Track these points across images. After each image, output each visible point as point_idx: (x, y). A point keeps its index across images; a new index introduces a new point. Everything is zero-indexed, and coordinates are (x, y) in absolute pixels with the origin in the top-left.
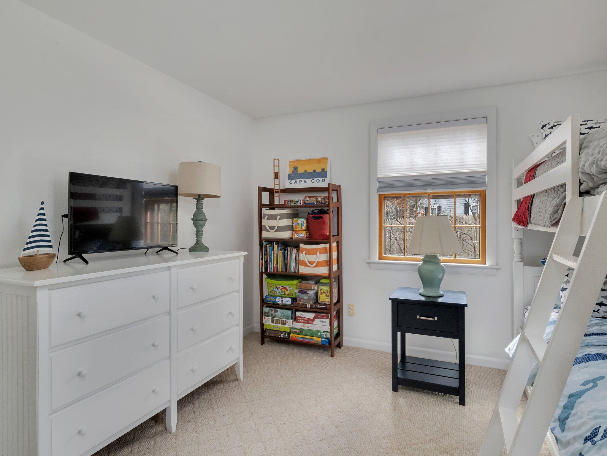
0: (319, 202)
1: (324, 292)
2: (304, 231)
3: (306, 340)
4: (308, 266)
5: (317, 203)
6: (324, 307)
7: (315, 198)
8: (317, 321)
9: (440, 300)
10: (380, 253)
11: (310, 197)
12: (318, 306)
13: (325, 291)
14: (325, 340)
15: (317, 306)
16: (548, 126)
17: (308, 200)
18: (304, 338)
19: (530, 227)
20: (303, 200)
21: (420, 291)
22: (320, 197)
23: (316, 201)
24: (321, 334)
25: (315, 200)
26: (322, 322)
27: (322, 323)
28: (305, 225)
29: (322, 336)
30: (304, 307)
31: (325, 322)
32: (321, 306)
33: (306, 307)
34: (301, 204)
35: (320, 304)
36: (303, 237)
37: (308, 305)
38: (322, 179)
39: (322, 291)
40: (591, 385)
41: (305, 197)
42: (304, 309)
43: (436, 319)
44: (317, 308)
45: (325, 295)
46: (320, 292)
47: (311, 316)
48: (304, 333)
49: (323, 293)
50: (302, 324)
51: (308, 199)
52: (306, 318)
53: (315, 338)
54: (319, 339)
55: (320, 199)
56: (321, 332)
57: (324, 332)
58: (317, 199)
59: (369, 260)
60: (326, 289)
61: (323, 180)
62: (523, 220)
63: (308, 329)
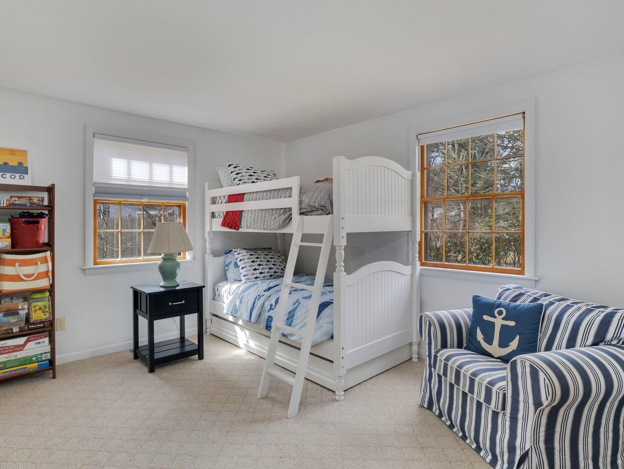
0: (35, 204)
1: (40, 309)
2: (8, 238)
3: (14, 372)
4: (24, 280)
5: (31, 205)
6: (42, 325)
7: (28, 198)
8: (31, 345)
9: (177, 288)
10: (95, 259)
11: (19, 198)
12: (32, 326)
13: (42, 307)
14: (44, 362)
15: (30, 327)
16: (232, 166)
17: (15, 201)
18: (10, 371)
19: (241, 230)
20: (7, 200)
21: (161, 284)
22: (36, 198)
23: (30, 202)
24: (37, 358)
25: (28, 201)
26: (39, 343)
27: (38, 346)
28: (9, 230)
29: (40, 359)
30: (10, 333)
31: (43, 342)
32: (36, 325)
33: (13, 332)
34: (5, 205)
35: (34, 324)
36: (6, 246)
37: (16, 329)
38: (20, 176)
39: (37, 308)
40: (297, 304)
41: (11, 197)
42: (10, 335)
43: (184, 302)
44: (29, 329)
45: (41, 311)
46: (33, 309)
47: (21, 341)
48: (8, 366)
49: (38, 310)
50: (6, 355)
51: (17, 199)
52: (12, 346)
53: (28, 366)
54: (36, 364)
55: (35, 200)
56: (36, 356)
57: (41, 354)
58: (32, 200)
59: (85, 266)
60: (43, 304)
61: (22, 177)
62: (233, 225)
63: (17, 358)
